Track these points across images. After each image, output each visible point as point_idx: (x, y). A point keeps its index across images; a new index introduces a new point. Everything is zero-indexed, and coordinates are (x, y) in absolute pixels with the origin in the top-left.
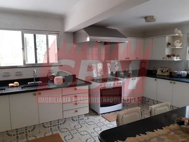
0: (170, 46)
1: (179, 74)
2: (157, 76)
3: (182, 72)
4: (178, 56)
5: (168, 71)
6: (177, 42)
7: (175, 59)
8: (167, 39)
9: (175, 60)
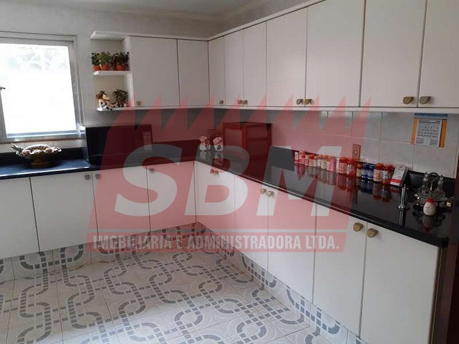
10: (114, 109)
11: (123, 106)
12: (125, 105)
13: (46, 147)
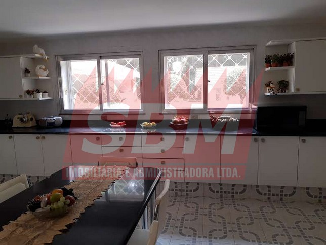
0: (29, 74)
1: (51, 121)
2: (14, 129)
3: (55, 118)
4: (45, 92)
5: (32, 119)
6: (40, 68)
7: (41, 97)
8: (23, 61)
9: (41, 99)
10: (278, 94)
11: (285, 92)
12: (287, 91)
13: (230, 118)
